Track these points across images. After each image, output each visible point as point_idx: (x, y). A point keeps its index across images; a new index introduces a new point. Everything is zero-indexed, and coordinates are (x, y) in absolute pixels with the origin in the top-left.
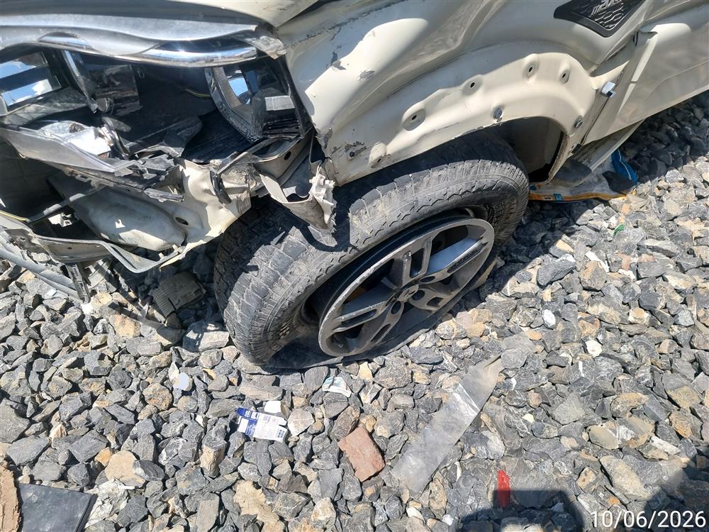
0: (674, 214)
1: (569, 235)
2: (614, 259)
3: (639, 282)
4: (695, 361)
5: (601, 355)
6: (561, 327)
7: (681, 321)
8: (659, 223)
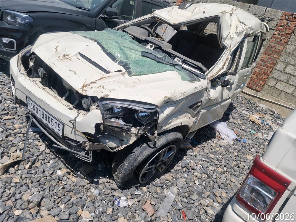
0: (207, 153)
1: (186, 156)
2: (197, 162)
3: (203, 168)
4: (218, 186)
5: (199, 184)
6: (189, 177)
7: (214, 177)
8: (204, 155)
